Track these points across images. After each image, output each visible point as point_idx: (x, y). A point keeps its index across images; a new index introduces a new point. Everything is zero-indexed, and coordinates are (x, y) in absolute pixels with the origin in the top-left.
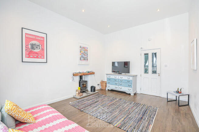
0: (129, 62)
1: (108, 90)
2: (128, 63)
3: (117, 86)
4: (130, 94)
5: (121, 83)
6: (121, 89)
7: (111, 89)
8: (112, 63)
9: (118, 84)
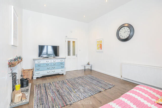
0: (59, 46)
1: (37, 78)
2: (57, 47)
3: (50, 71)
4: (63, 74)
5: (54, 67)
6: (55, 72)
7: (41, 76)
8: (38, 46)
9: (50, 69)
